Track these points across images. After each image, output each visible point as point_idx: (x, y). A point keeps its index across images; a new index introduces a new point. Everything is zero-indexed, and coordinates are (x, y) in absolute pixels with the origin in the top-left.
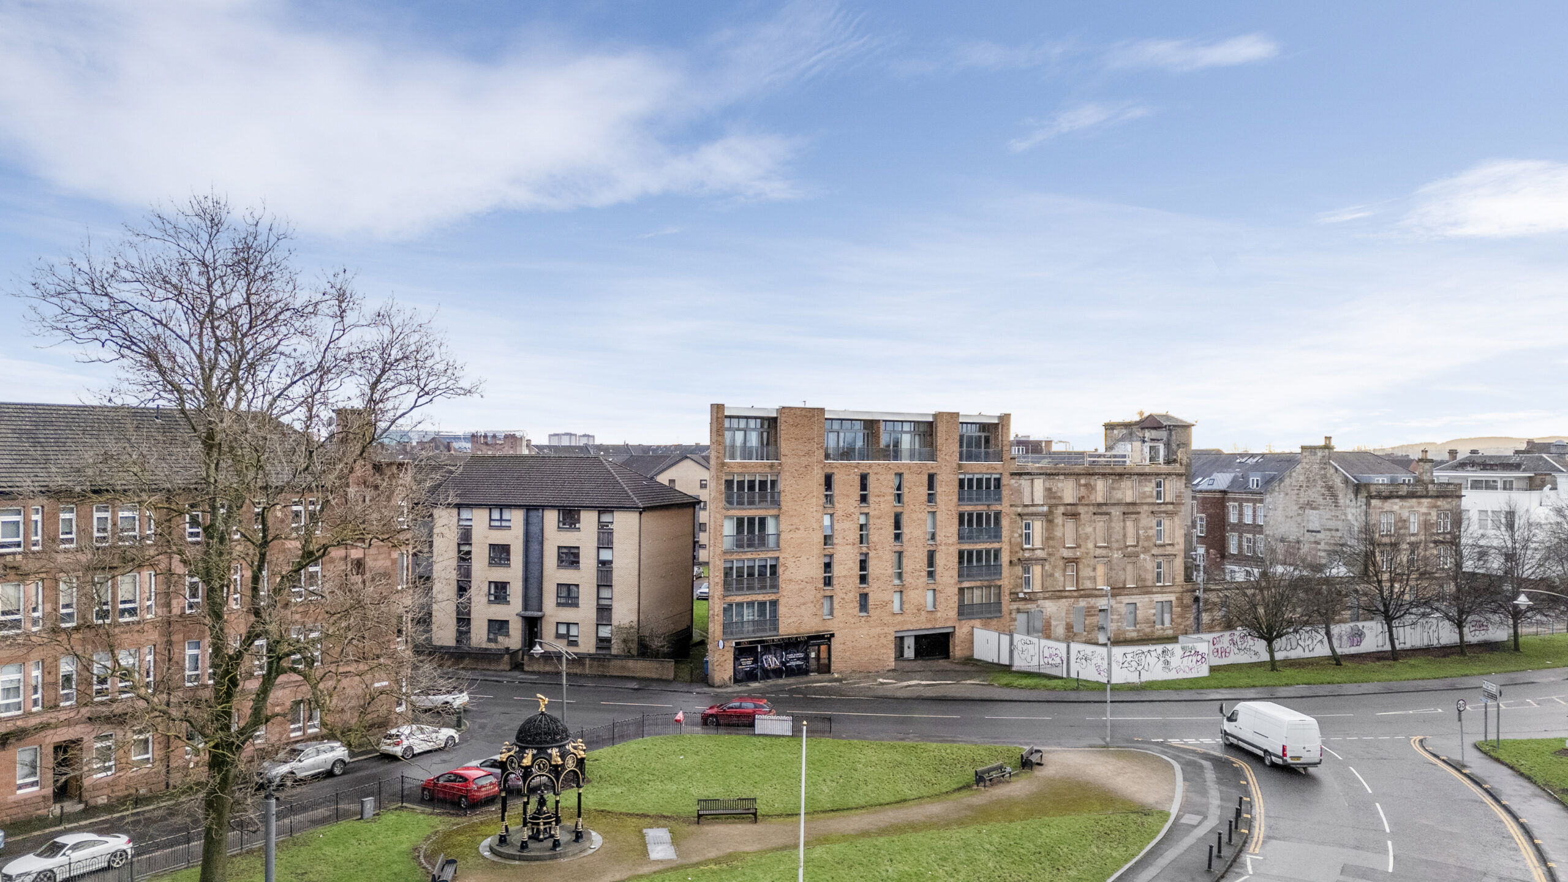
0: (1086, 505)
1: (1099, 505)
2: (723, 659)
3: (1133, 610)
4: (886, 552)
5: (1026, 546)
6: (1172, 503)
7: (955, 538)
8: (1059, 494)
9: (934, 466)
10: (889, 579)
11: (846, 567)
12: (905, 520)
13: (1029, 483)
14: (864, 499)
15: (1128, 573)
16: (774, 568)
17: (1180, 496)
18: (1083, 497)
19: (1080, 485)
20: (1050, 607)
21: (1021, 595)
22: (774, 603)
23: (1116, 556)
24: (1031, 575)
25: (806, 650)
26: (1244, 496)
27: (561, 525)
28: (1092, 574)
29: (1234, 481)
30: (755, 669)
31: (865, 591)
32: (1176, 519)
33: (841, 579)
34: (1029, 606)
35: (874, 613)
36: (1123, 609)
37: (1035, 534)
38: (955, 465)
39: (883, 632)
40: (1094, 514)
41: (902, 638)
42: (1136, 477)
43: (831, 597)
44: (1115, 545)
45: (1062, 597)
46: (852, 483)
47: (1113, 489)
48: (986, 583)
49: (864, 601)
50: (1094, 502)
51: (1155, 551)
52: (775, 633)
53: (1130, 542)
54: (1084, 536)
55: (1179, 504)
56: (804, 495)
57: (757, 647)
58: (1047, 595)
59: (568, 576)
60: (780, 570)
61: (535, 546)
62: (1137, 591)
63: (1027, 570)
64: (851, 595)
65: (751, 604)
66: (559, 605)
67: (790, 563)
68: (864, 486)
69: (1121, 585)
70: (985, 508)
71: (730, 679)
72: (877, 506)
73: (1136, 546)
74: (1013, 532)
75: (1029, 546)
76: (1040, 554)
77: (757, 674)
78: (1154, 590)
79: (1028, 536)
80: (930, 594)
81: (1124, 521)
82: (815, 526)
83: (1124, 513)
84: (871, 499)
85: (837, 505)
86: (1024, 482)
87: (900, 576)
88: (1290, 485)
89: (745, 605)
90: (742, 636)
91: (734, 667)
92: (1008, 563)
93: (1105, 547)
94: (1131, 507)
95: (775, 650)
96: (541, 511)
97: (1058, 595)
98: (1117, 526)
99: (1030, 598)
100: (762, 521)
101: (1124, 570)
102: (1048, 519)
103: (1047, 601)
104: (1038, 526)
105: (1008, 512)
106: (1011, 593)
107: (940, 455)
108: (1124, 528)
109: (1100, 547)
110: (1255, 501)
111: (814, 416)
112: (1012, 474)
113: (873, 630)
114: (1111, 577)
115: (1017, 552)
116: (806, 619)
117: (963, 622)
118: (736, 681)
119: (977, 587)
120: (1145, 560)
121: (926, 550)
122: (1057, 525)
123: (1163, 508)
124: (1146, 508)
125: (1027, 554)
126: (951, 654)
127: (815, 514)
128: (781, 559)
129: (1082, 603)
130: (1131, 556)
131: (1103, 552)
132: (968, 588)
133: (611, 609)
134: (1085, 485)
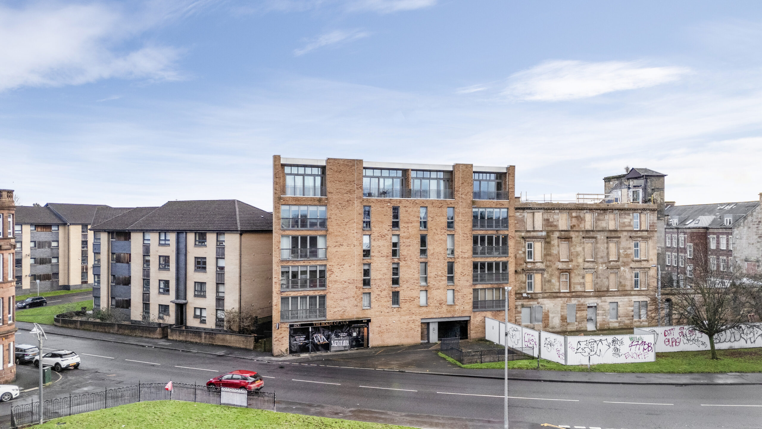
0: (577, 231)
1: (588, 231)
2: (280, 336)
3: (615, 307)
4: (414, 263)
5: (528, 260)
6: (647, 231)
7: (470, 253)
8: (555, 223)
9: (452, 202)
10: (416, 281)
11: (381, 272)
12: (429, 240)
13: (531, 215)
14: (396, 225)
15: (611, 281)
16: (323, 273)
17: (654, 226)
18: (574, 226)
19: (572, 217)
20: (548, 304)
21: (525, 295)
22: (323, 298)
23: (601, 268)
24: (533, 281)
25: (349, 331)
26: (721, 231)
27: (197, 243)
28: (582, 281)
29: (714, 221)
30: (307, 344)
31: (397, 290)
32: (650, 242)
33: (377, 281)
34: (531, 303)
35: (404, 306)
36: (607, 306)
37: (536, 252)
38: (469, 202)
39: (411, 319)
40: (583, 238)
41: (428, 324)
42: (617, 211)
43: (370, 293)
44: (600, 260)
45: (558, 297)
46: (385, 213)
47: (599, 220)
48: (495, 286)
49: (396, 296)
50: (583, 229)
51: (633, 265)
52: (323, 318)
53: (613, 258)
54: (575, 253)
55: (652, 231)
56: (346, 221)
57: (309, 328)
58: (546, 295)
59: (200, 277)
60: (328, 274)
61: (182, 257)
62: (618, 293)
63: (530, 277)
64: (385, 293)
65: (304, 298)
66: (195, 296)
67: (335, 269)
68: (396, 216)
69: (605, 289)
70: (495, 232)
71: (286, 350)
72: (406, 230)
73: (617, 261)
74: (518, 250)
75: (532, 260)
76: (539, 266)
77: (309, 348)
78: (632, 293)
79: (530, 253)
80: (450, 293)
81: (607, 243)
82: (356, 243)
83: (607, 238)
84: (401, 225)
85: (373, 228)
86: (527, 215)
87: (426, 279)
88: (752, 221)
89: (299, 298)
90: (297, 320)
91: (290, 343)
92: (513, 271)
93: (593, 262)
94: (613, 233)
95: (323, 330)
96: (185, 234)
97: (555, 295)
98: (602, 246)
99: (532, 297)
100: (314, 240)
101: (608, 278)
102: (547, 240)
103: (545, 300)
104: (538, 247)
105: (513, 235)
106: (516, 294)
107: (457, 195)
108: (607, 248)
109: (588, 262)
110: (728, 234)
111: (354, 165)
112: (517, 209)
113: (403, 317)
114: (597, 283)
115: (521, 264)
116: (348, 309)
117: (477, 313)
118: (291, 352)
119: (488, 289)
120: (625, 271)
121: (446, 261)
122: (554, 246)
123: (640, 234)
124: (625, 234)
125: (529, 266)
126: (469, 335)
127: (355, 234)
128: (328, 266)
129: (574, 301)
130: (614, 268)
131: (591, 265)
132: (481, 289)
133: (224, 299)
134: (576, 217)
